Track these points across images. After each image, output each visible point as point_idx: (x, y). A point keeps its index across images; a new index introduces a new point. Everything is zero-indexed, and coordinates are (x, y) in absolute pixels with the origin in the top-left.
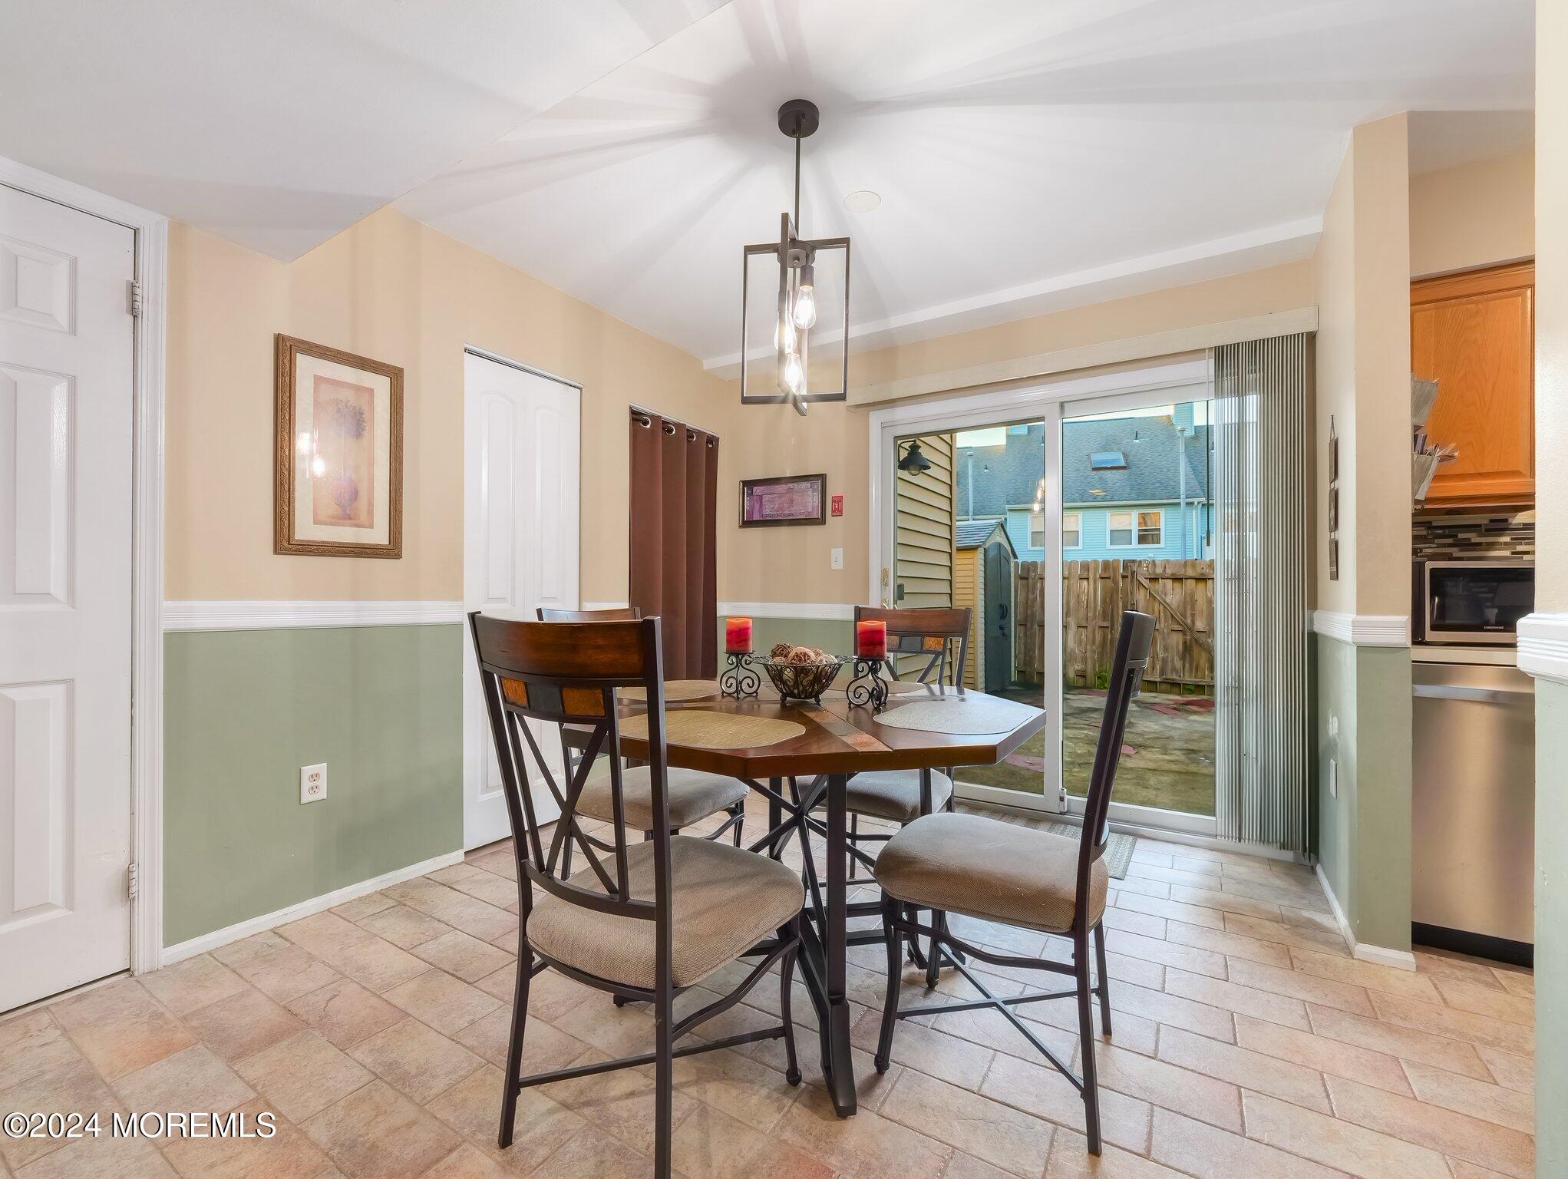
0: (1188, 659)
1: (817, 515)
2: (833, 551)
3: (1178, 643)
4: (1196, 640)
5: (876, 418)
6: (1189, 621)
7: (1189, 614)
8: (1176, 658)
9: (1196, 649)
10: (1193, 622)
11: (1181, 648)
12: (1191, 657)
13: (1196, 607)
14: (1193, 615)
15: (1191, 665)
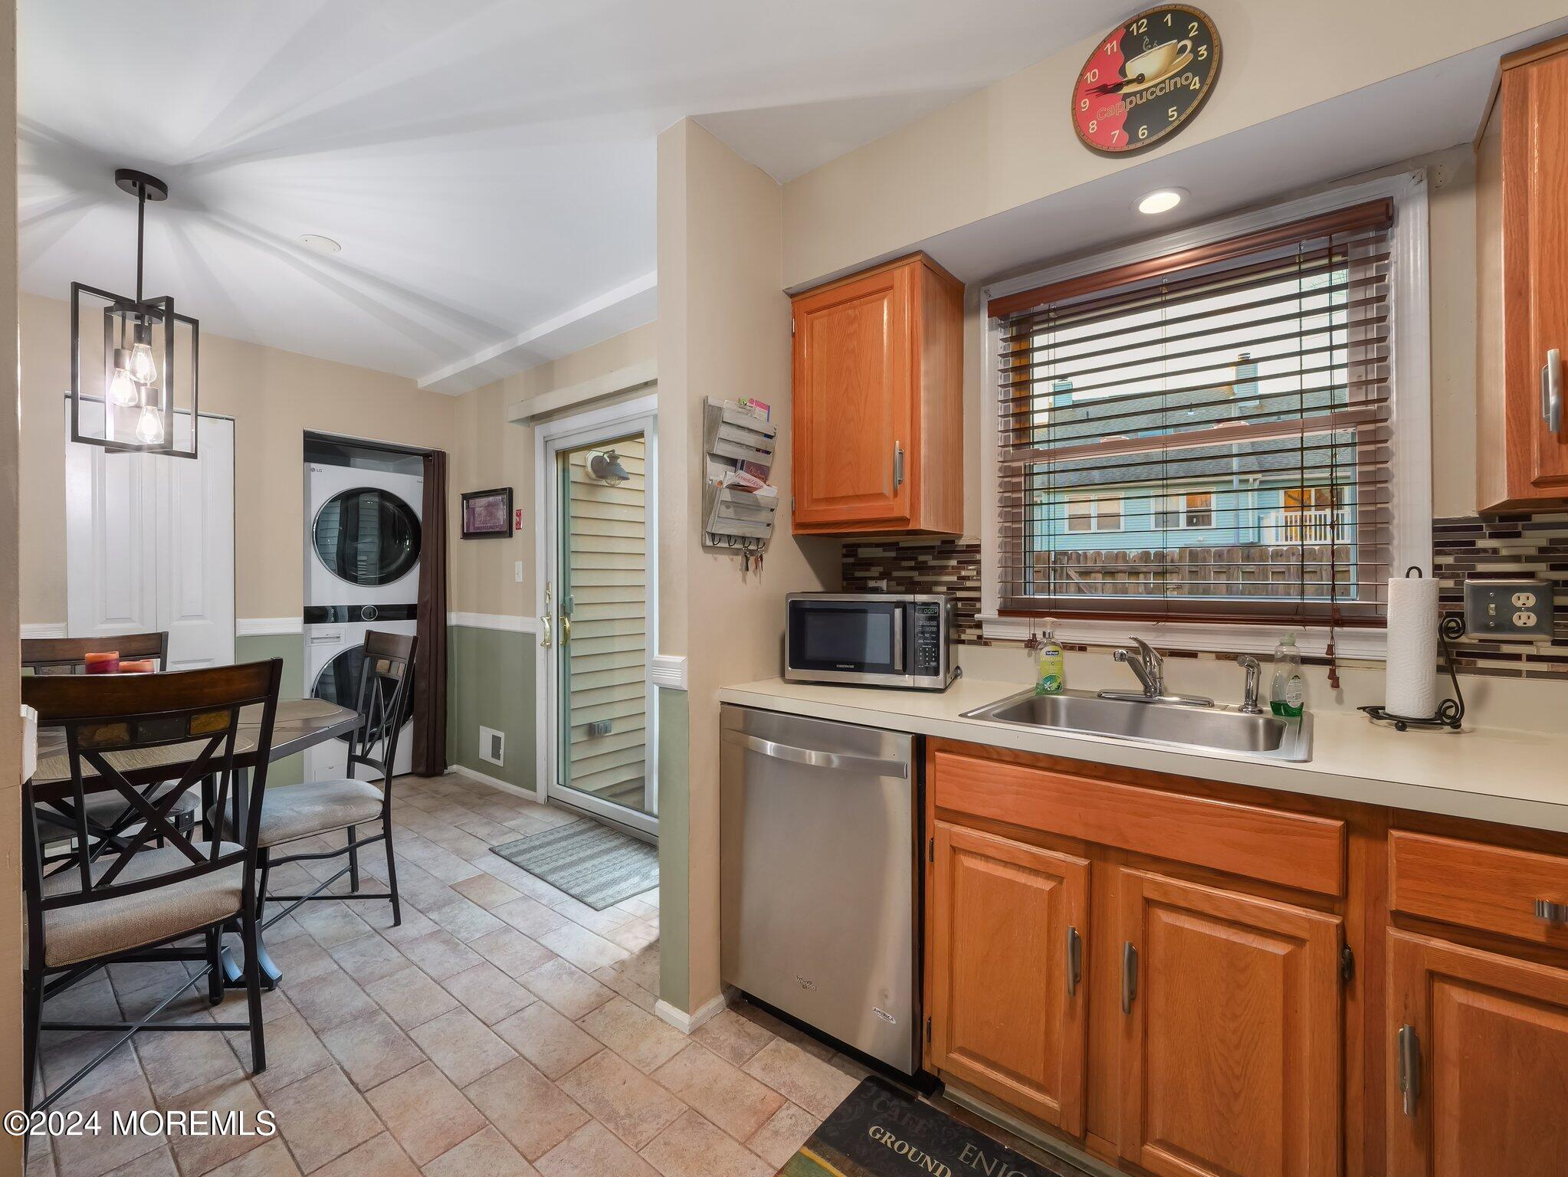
1: (505, 528)
2: (516, 563)
5: (540, 431)
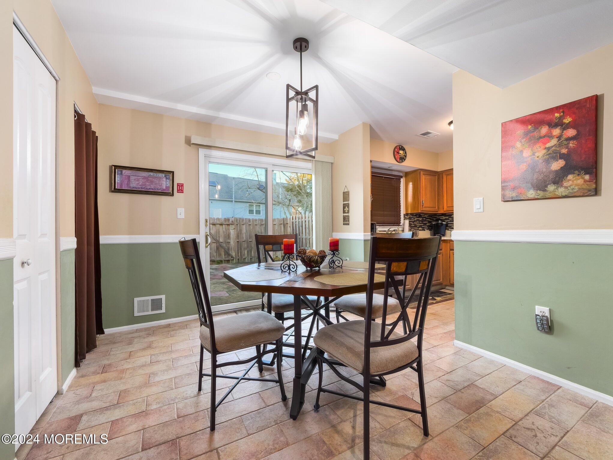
0: (218, 252)
1: (168, 191)
2: (179, 209)
3: (214, 246)
4: (220, 245)
5: (202, 152)
6: (218, 239)
7: (218, 236)
8: (214, 252)
9: (220, 248)
10: (219, 239)
11: (215, 248)
12: (219, 252)
13: (220, 234)
14: (219, 237)
15: (219, 254)
